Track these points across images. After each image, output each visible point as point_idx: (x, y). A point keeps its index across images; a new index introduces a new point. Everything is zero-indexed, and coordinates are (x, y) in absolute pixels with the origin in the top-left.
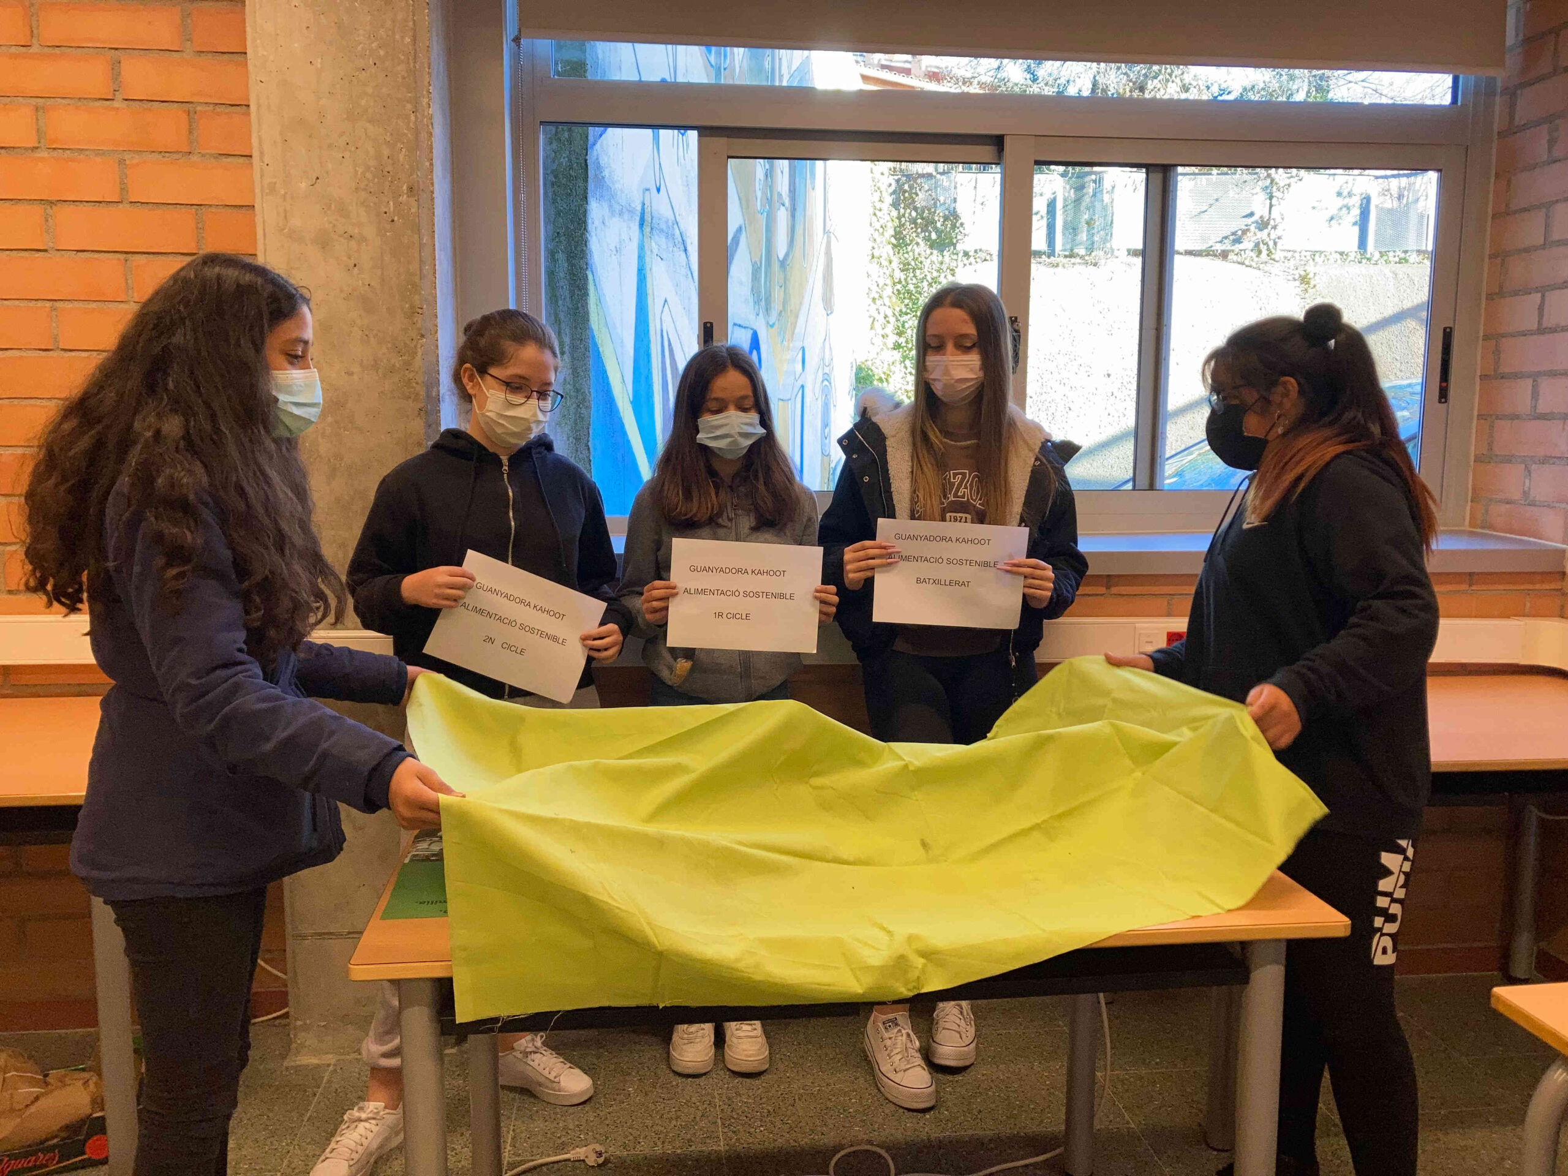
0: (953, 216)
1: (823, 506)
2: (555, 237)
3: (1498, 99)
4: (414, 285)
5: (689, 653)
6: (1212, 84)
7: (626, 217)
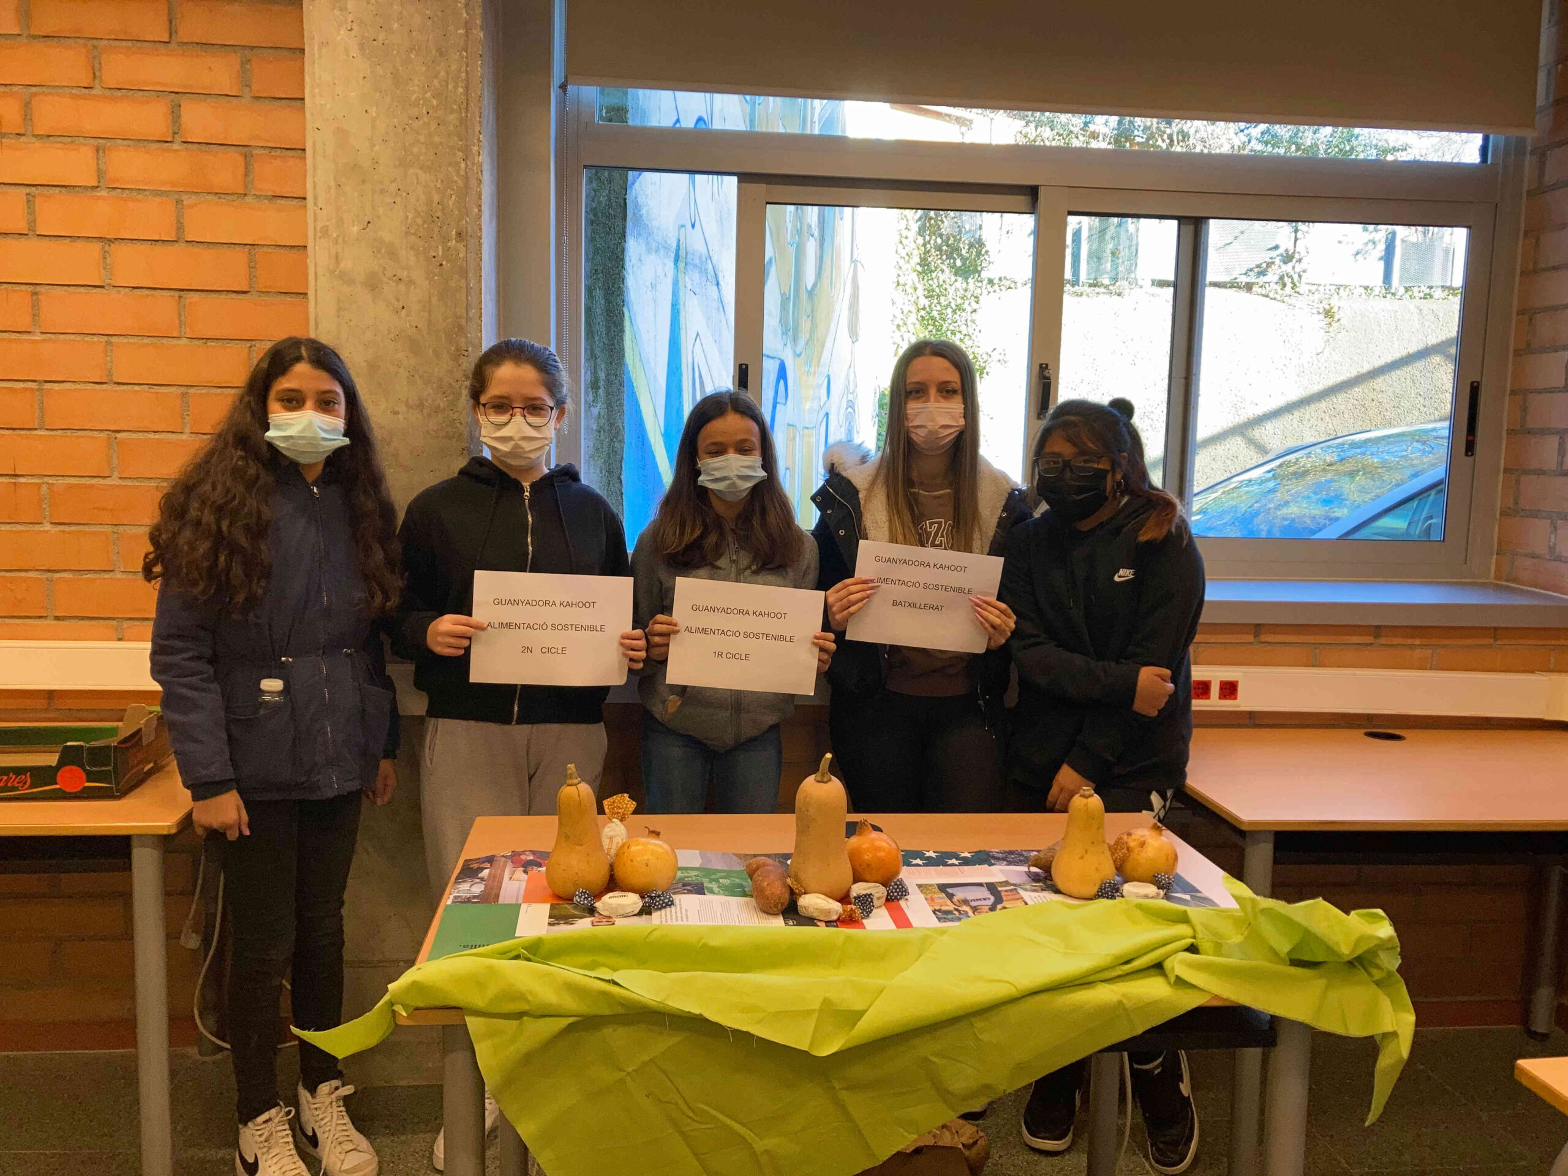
0: (978, 245)
2: (593, 273)
3: (1528, 158)
4: (461, 328)
7: (661, 253)
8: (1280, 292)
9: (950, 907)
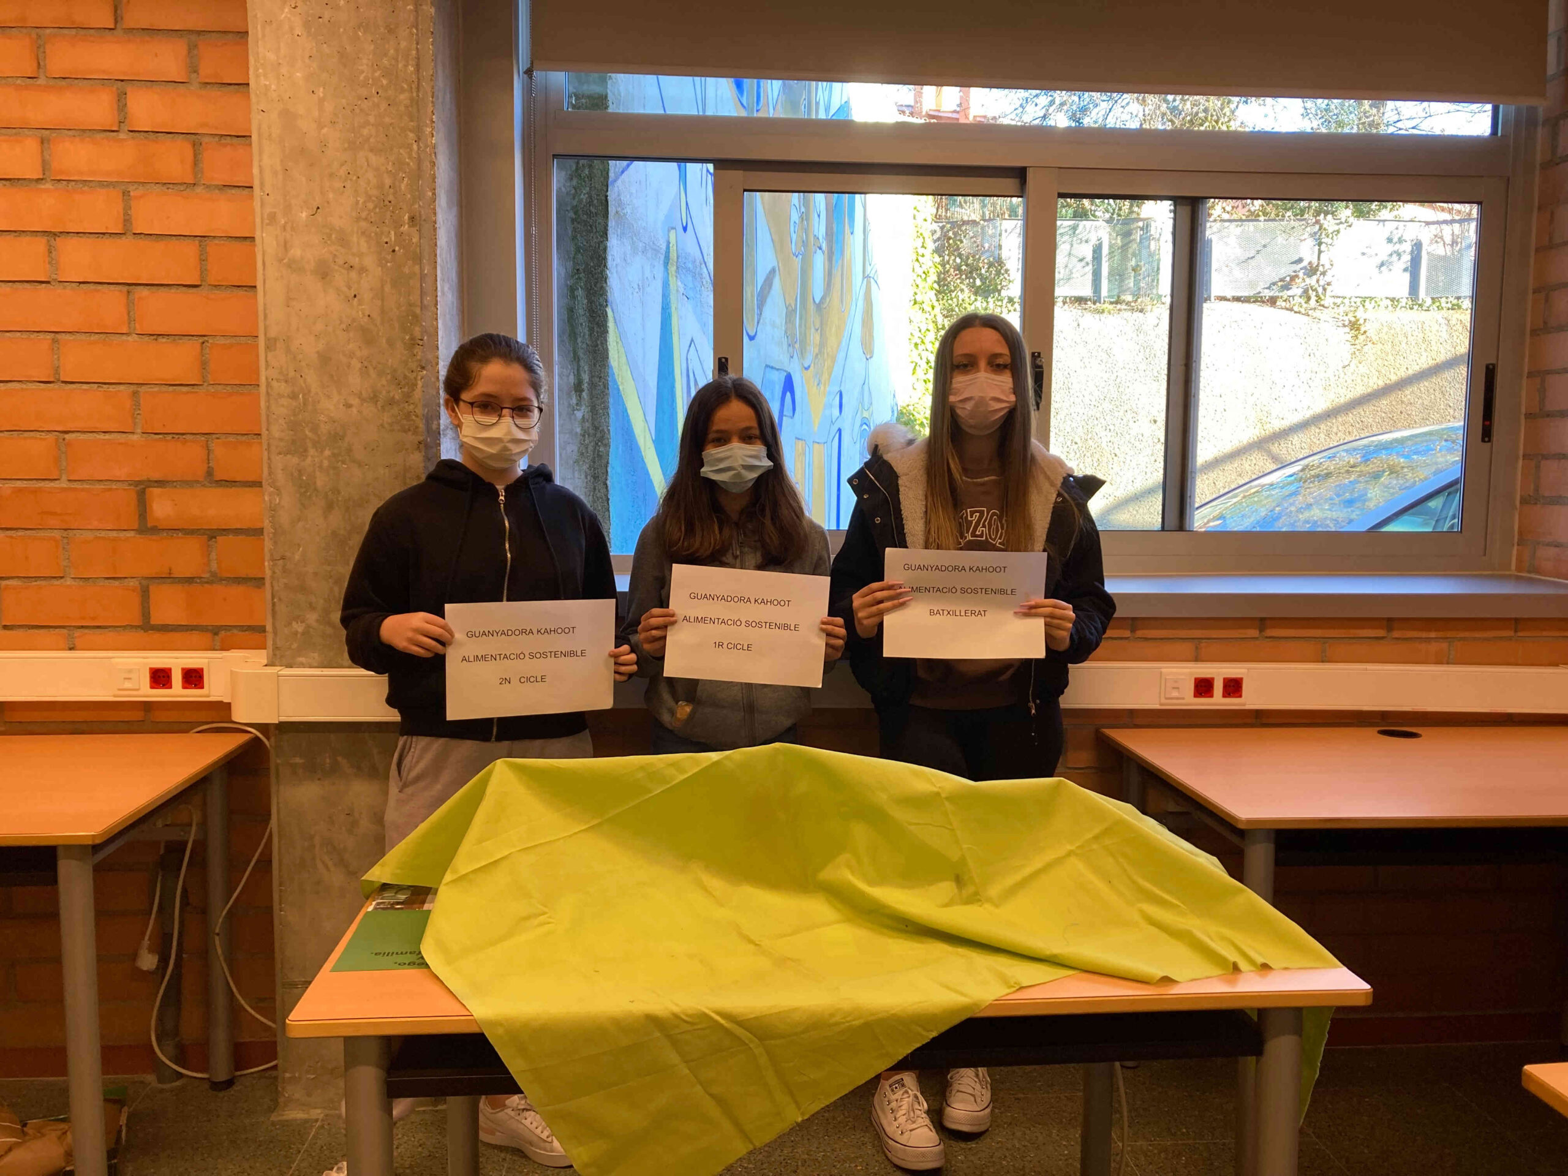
0: (997, 263)
1: (835, 547)
2: (574, 273)
3: (1540, 129)
4: (415, 316)
7: (649, 255)
8: (1305, 305)
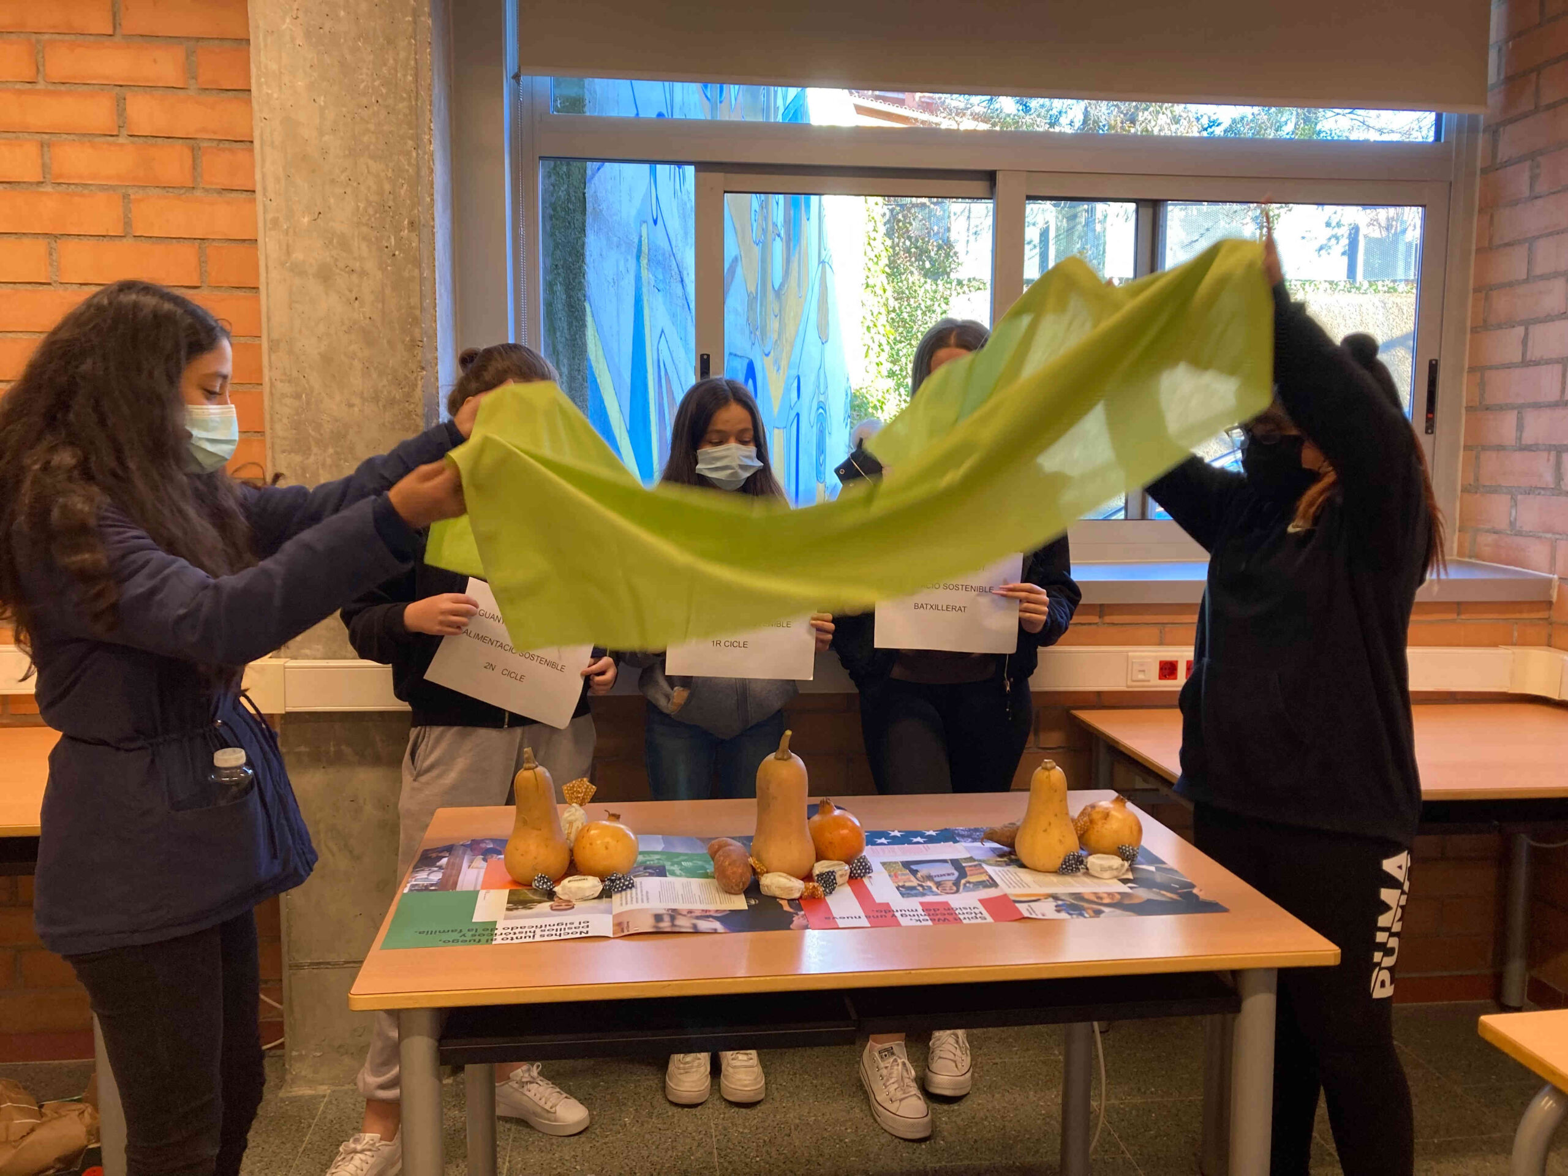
0: (946, 246)
2: (553, 269)
3: (1481, 135)
4: (415, 318)
5: (686, 682)
6: (1202, 116)
7: (623, 249)
9: (914, 882)
